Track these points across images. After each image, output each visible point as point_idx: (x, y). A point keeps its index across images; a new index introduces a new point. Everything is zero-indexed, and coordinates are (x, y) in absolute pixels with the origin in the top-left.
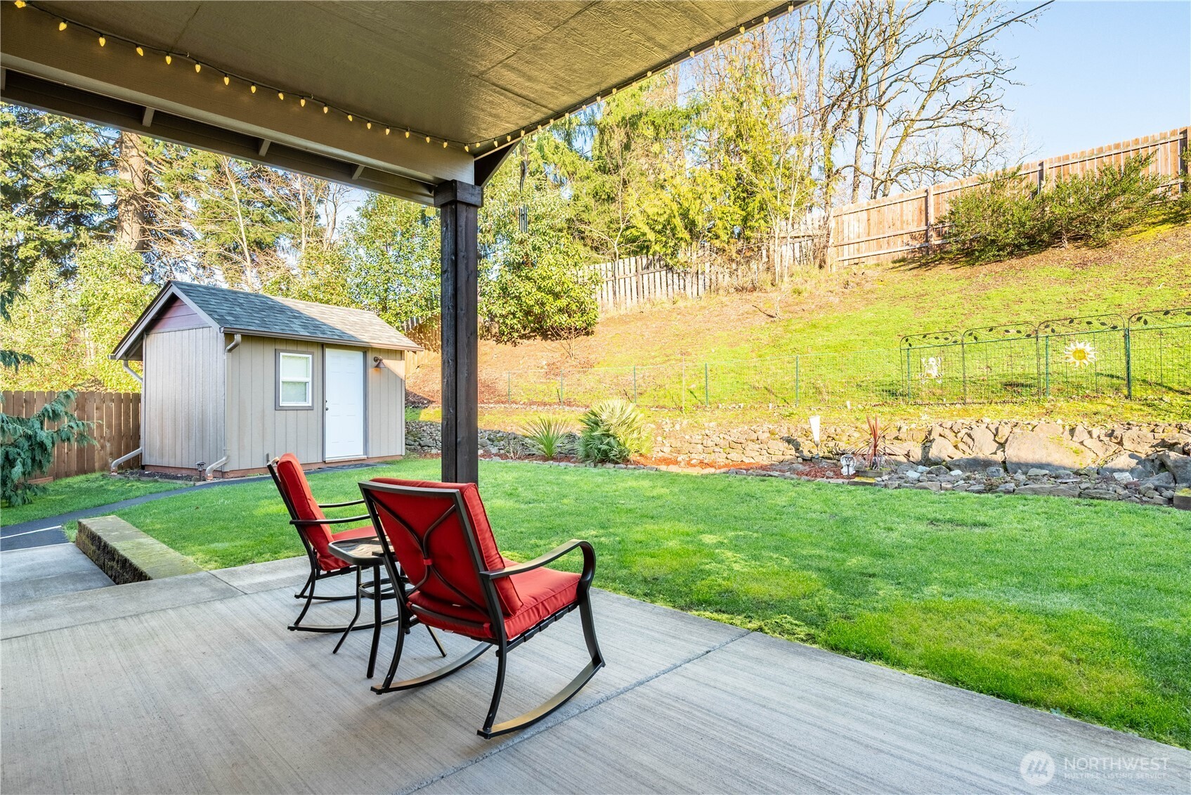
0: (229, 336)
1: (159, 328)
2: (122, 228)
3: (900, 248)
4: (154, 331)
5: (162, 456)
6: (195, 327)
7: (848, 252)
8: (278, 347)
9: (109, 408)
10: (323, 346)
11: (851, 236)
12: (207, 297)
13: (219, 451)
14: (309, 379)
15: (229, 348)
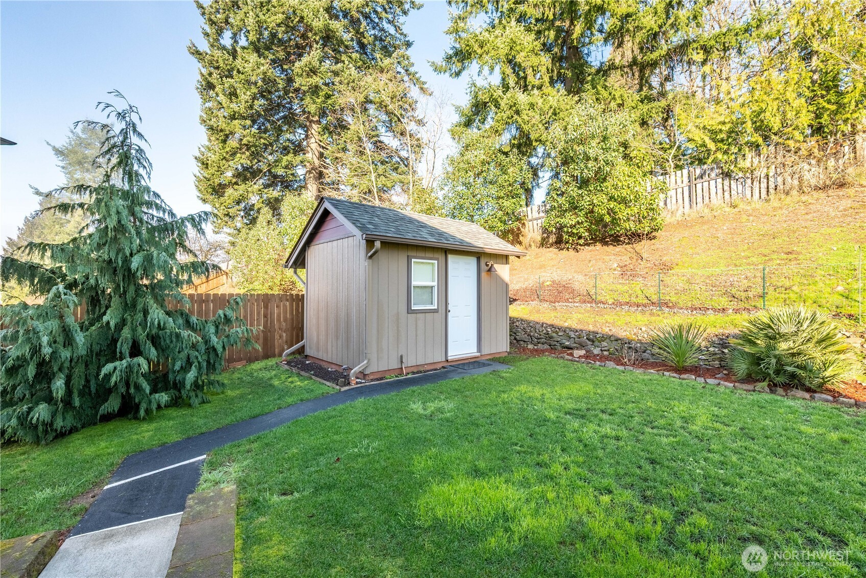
0: (370, 243)
1: (316, 241)
2: (307, 188)
4: (313, 243)
5: (318, 350)
6: (342, 237)
8: (410, 254)
9: (285, 306)
10: (446, 251)
12: (350, 209)
13: (361, 354)
14: (435, 284)
15: (369, 254)
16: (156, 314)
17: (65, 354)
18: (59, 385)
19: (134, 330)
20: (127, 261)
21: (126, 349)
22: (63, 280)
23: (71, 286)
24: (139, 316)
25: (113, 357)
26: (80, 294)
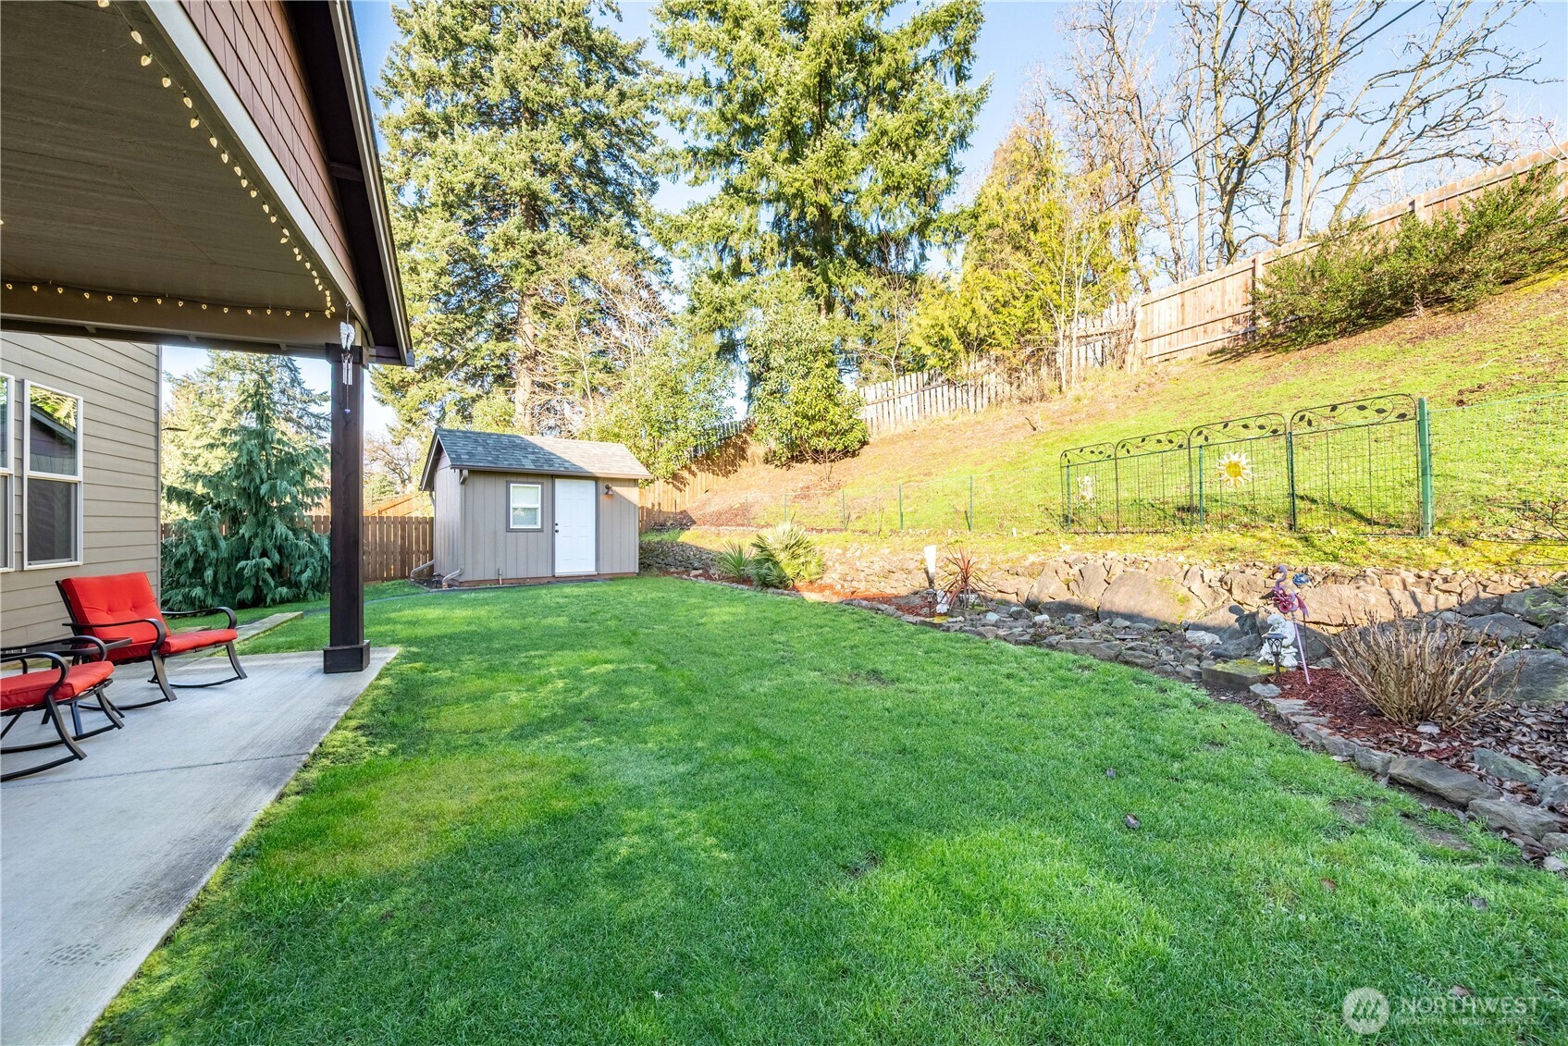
0: (461, 471)
2: (519, 384)
3: (1219, 336)
4: (438, 468)
7: (1157, 347)
8: (508, 479)
10: (553, 477)
11: (1162, 327)
12: (459, 440)
14: (539, 505)
15: (460, 481)
16: (281, 529)
17: (213, 554)
18: (209, 573)
19: (263, 541)
20: (257, 488)
21: (256, 554)
22: (211, 502)
23: (217, 507)
24: (268, 531)
25: (247, 558)
26: (223, 513)
